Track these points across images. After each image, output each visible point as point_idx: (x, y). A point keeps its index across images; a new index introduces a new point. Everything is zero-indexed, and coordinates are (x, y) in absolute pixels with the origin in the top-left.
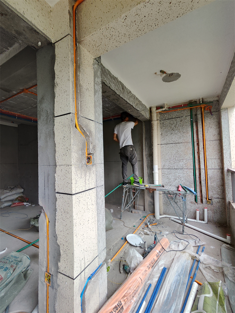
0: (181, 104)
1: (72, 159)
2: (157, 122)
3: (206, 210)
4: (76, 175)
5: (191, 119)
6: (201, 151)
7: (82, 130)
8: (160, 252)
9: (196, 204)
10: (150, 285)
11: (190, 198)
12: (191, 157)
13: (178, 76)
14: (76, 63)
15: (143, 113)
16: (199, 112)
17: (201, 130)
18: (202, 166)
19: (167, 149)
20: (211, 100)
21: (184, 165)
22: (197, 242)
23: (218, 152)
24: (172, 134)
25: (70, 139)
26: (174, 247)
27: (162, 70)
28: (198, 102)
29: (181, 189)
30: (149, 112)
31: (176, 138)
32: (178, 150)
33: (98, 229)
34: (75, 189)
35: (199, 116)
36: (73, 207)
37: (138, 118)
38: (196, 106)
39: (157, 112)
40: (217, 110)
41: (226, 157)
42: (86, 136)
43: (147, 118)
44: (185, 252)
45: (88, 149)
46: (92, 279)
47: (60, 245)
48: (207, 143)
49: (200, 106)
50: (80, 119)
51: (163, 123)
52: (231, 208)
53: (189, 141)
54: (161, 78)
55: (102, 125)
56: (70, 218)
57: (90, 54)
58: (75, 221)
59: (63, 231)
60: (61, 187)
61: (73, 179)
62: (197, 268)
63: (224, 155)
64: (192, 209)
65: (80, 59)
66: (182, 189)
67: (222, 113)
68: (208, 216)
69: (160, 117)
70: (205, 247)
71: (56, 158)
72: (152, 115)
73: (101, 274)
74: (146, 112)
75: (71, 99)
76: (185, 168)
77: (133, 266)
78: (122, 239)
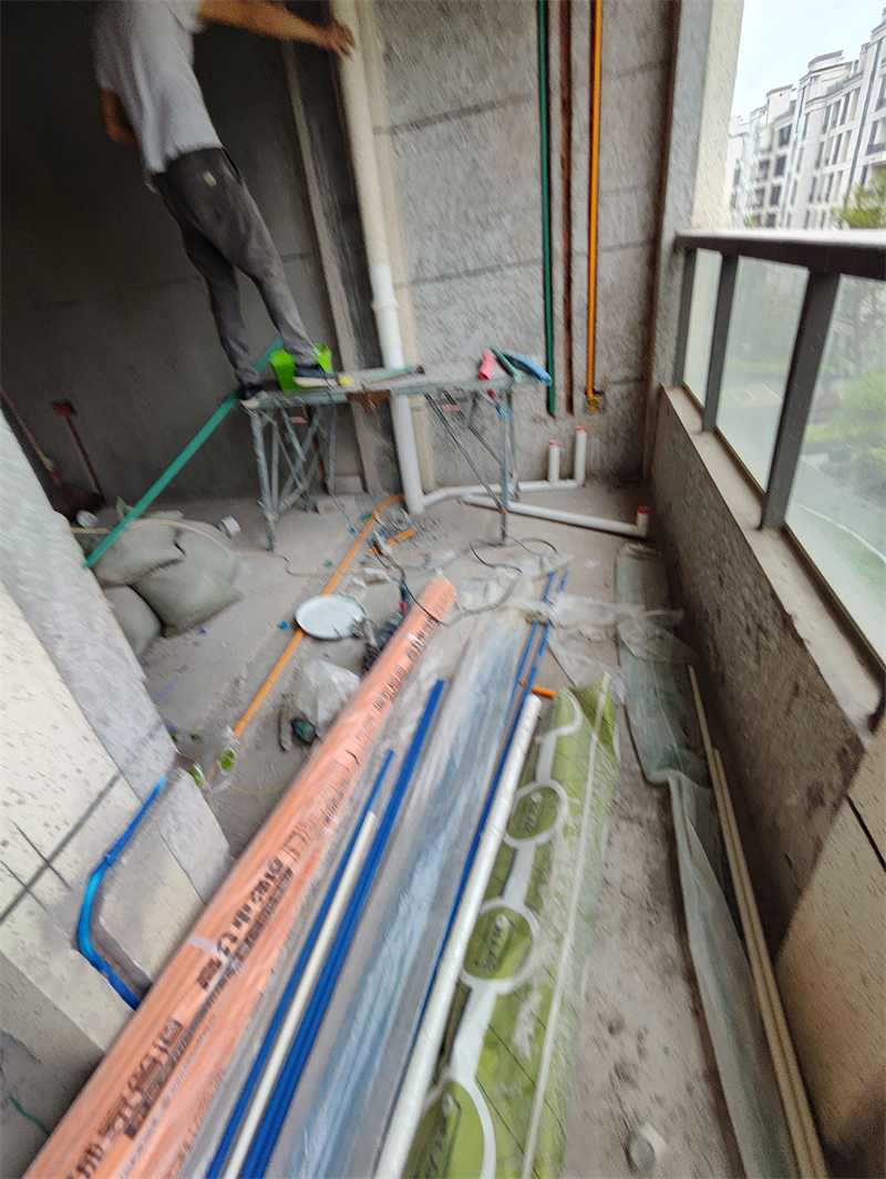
3: (582, 437)
8: (421, 636)
9: (550, 420)
10: (390, 754)
11: (530, 398)
18: (579, 241)
21: (507, 247)
22: (546, 560)
26: (470, 600)
44: (506, 608)
46: (125, 859)
52: (662, 411)
62: (543, 644)
64: (535, 446)
66: (499, 368)
68: (587, 459)
70: (569, 570)
76: (510, 261)
77: (323, 716)
78: (282, 627)
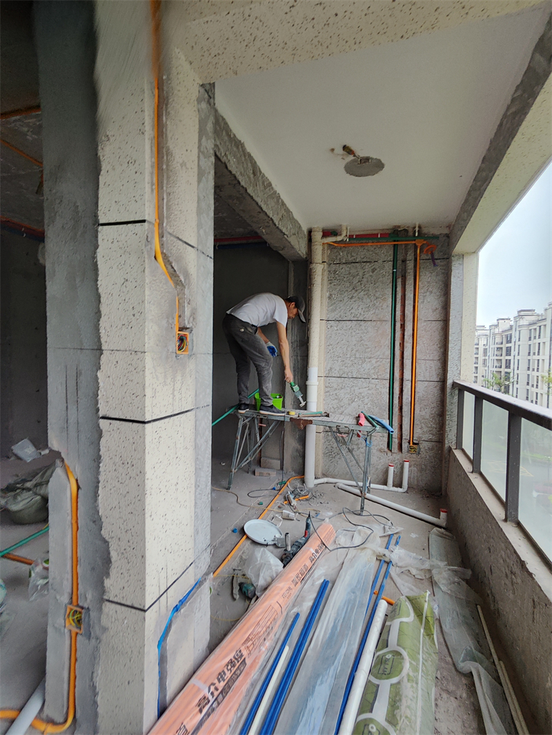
0: (376, 232)
1: (146, 337)
2: (322, 266)
3: (407, 464)
4: (154, 376)
5: (393, 269)
6: (407, 342)
7: (170, 267)
8: (317, 551)
9: (389, 453)
10: (297, 615)
11: (379, 439)
12: (388, 353)
13: (379, 166)
14: (158, 88)
15: (293, 241)
16: (410, 256)
17: (412, 295)
18: (407, 375)
19: (339, 331)
20: (436, 232)
21: (373, 371)
22: (387, 527)
23: (439, 346)
24: (351, 298)
25: (143, 287)
26: (343, 541)
27: (349, 144)
28: (411, 234)
29: (363, 421)
30: (306, 239)
31: (360, 308)
32: (362, 335)
33: (196, 503)
34: (151, 411)
35: (410, 265)
36: (147, 451)
37: (281, 252)
38: (406, 241)
39: (323, 244)
40: (445, 257)
41: (452, 356)
42: (178, 282)
43: (302, 255)
44: (365, 548)
45: (180, 316)
46: (182, 610)
47: (110, 540)
48: (421, 325)
49: (414, 242)
50: (164, 239)
51: (335, 271)
52: (451, 460)
53: (385, 319)
54: (344, 163)
55: (213, 261)
56: (137, 478)
57: (192, 70)
58: (148, 484)
59: (117, 507)
60: (114, 405)
61: (147, 385)
62: (387, 574)
63: (449, 354)
64: (380, 465)
65: (168, 79)
66: (367, 422)
67: (453, 263)
68: (409, 478)
69: (328, 256)
70: (401, 535)
71: (102, 331)
72: (312, 247)
73: (199, 600)
74: (301, 240)
75: (146, 184)
76: (374, 377)
77: (261, 582)
78: (234, 531)
